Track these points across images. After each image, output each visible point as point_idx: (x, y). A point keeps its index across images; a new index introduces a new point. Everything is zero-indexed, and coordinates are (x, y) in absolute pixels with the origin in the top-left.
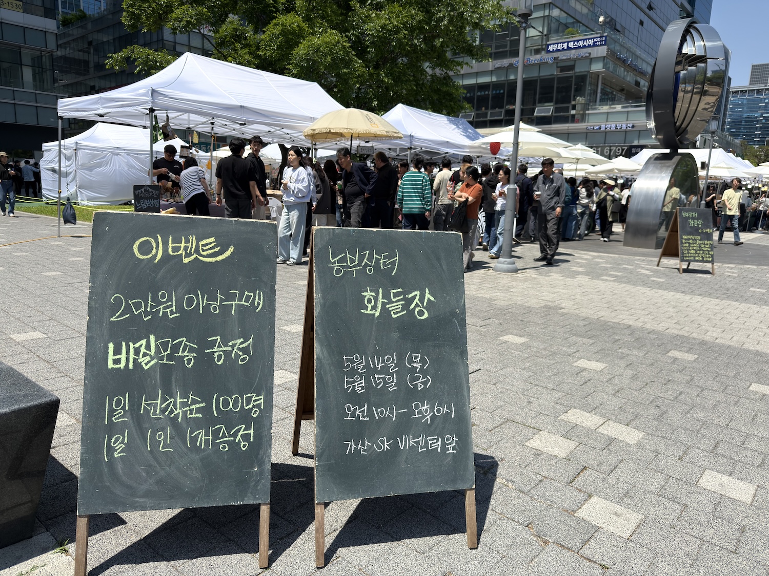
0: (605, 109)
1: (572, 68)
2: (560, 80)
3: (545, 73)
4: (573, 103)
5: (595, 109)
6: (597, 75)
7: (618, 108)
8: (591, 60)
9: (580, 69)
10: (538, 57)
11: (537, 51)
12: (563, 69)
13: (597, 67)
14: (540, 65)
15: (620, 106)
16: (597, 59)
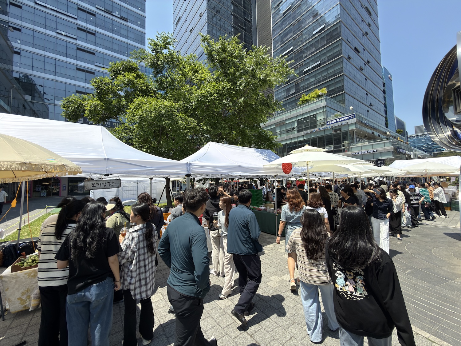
0: (360, 144)
1: (340, 129)
2: (335, 135)
3: (327, 133)
5: (354, 145)
6: (353, 131)
7: (367, 143)
8: (349, 125)
9: (343, 130)
10: (323, 127)
12: (335, 130)
13: (352, 128)
16: (352, 124)
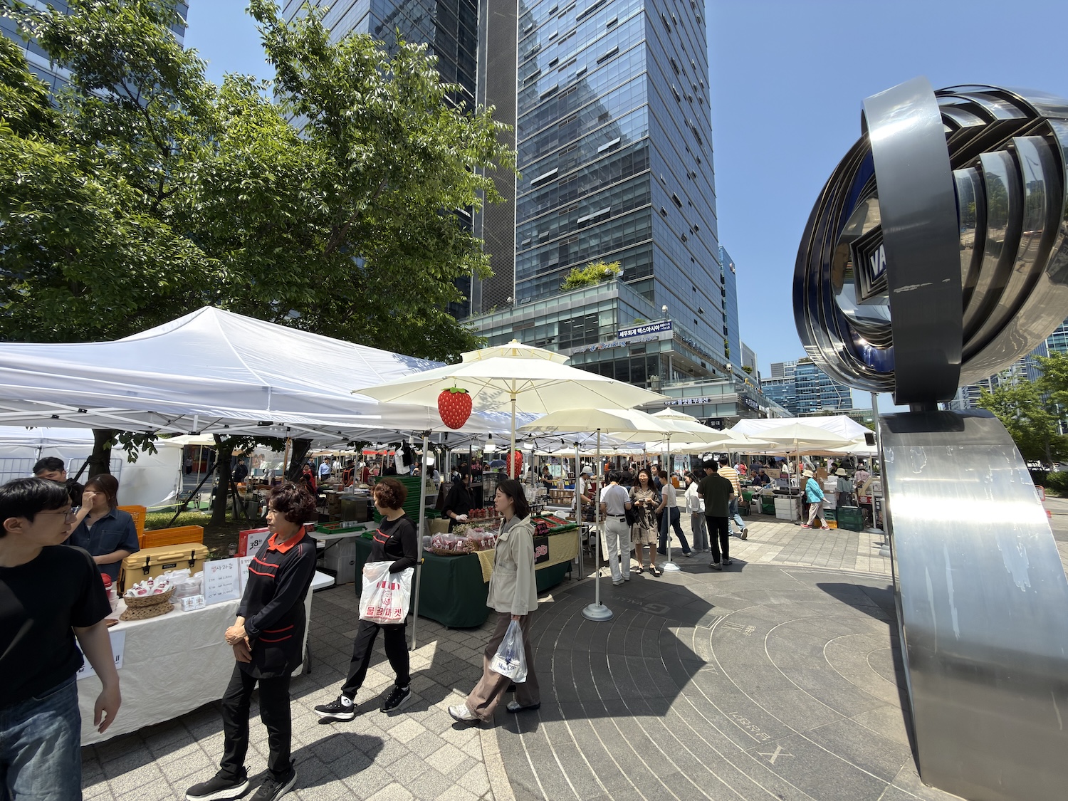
0: (679, 385)
1: (643, 350)
2: (634, 361)
3: (619, 356)
4: (648, 381)
5: (669, 386)
6: (667, 356)
7: (692, 384)
8: (660, 343)
9: (650, 351)
10: (611, 342)
11: (610, 338)
12: (634, 352)
13: (667, 349)
14: (614, 349)
15: (693, 382)
16: (665, 341)
